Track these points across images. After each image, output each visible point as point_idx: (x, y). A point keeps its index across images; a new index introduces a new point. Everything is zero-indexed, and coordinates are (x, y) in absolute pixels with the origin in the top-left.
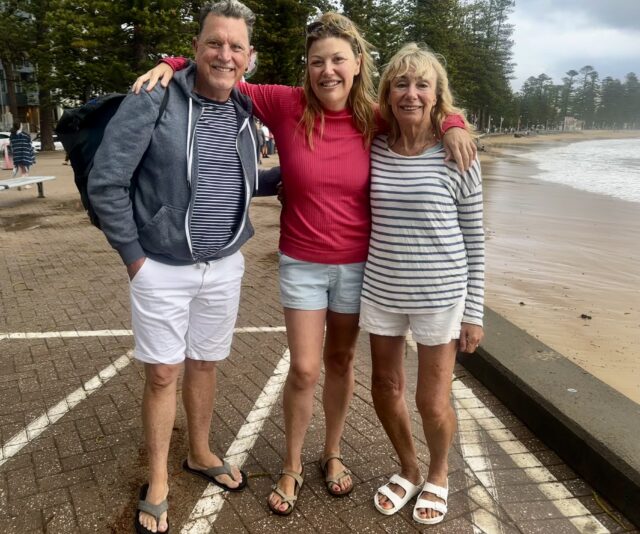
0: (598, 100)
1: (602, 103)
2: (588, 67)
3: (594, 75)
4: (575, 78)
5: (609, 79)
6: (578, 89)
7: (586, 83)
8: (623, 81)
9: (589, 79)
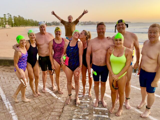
0: (13, 21)
2: (9, 14)
3: (11, 15)
4: (6, 16)
5: (14, 16)
7: (9, 17)
8: (18, 17)
9: (10, 16)
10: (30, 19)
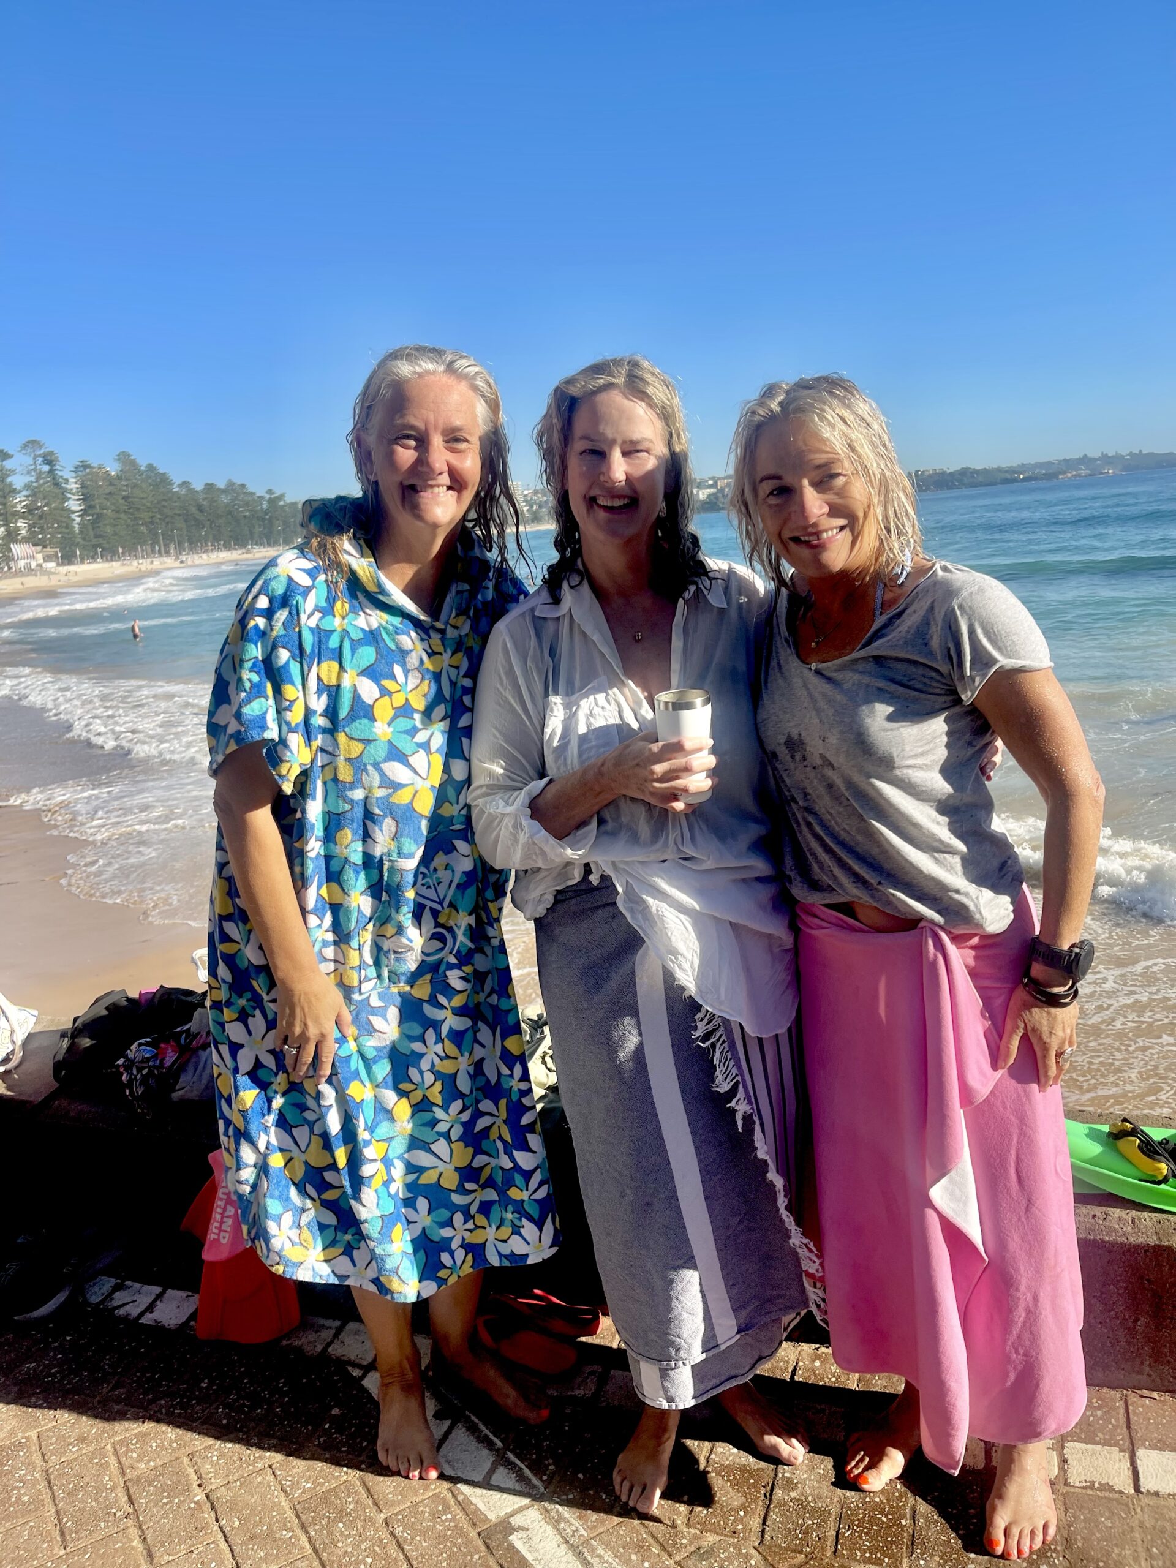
0: (74, 504)
1: (84, 513)
3: (50, 459)
4: (7, 464)
6: (27, 486)
7: (39, 475)
9: (43, 466)
10: (222, 485)
